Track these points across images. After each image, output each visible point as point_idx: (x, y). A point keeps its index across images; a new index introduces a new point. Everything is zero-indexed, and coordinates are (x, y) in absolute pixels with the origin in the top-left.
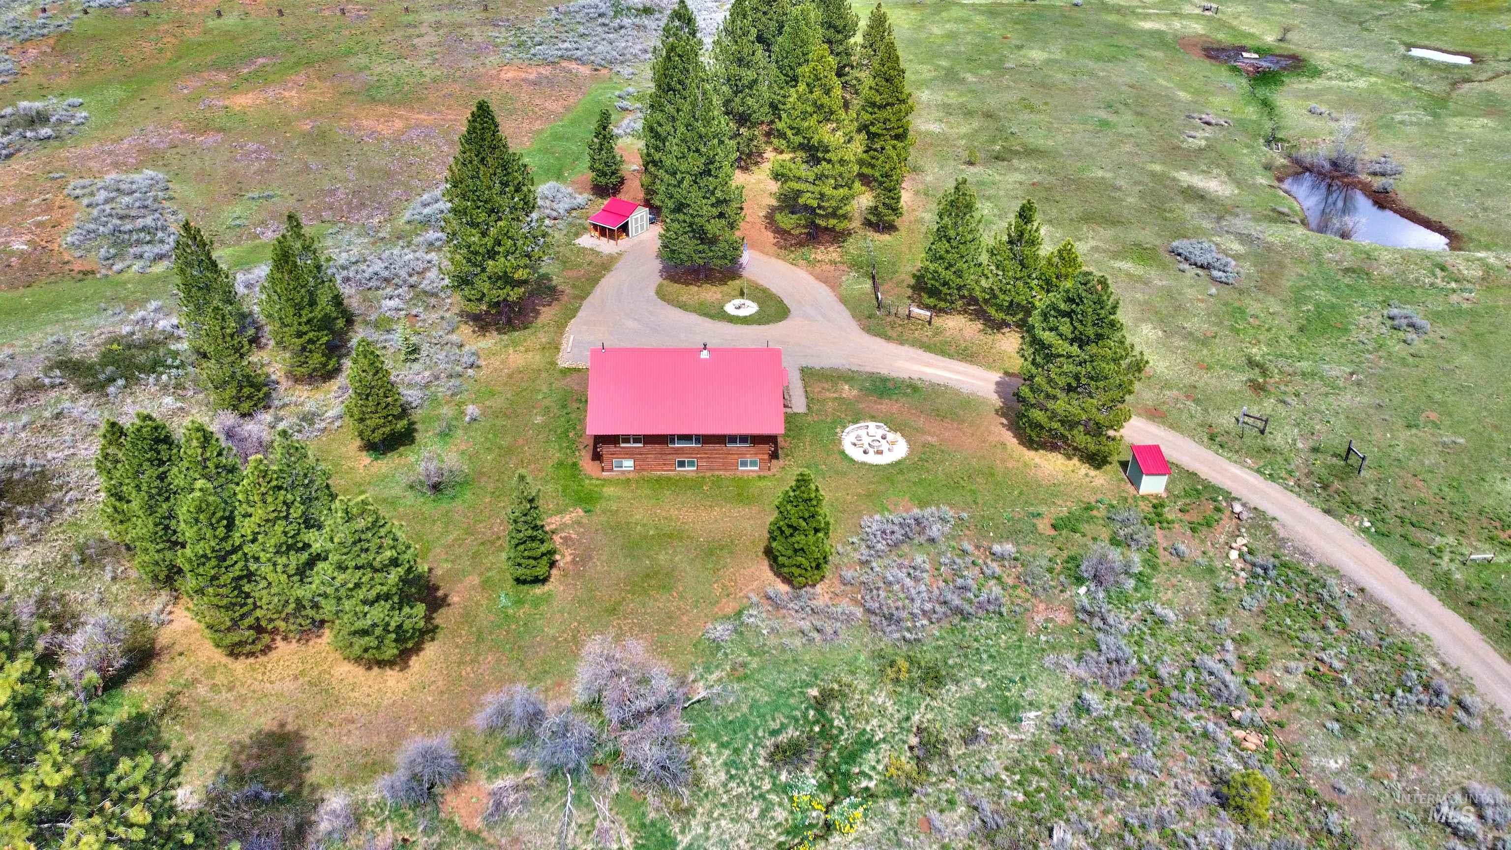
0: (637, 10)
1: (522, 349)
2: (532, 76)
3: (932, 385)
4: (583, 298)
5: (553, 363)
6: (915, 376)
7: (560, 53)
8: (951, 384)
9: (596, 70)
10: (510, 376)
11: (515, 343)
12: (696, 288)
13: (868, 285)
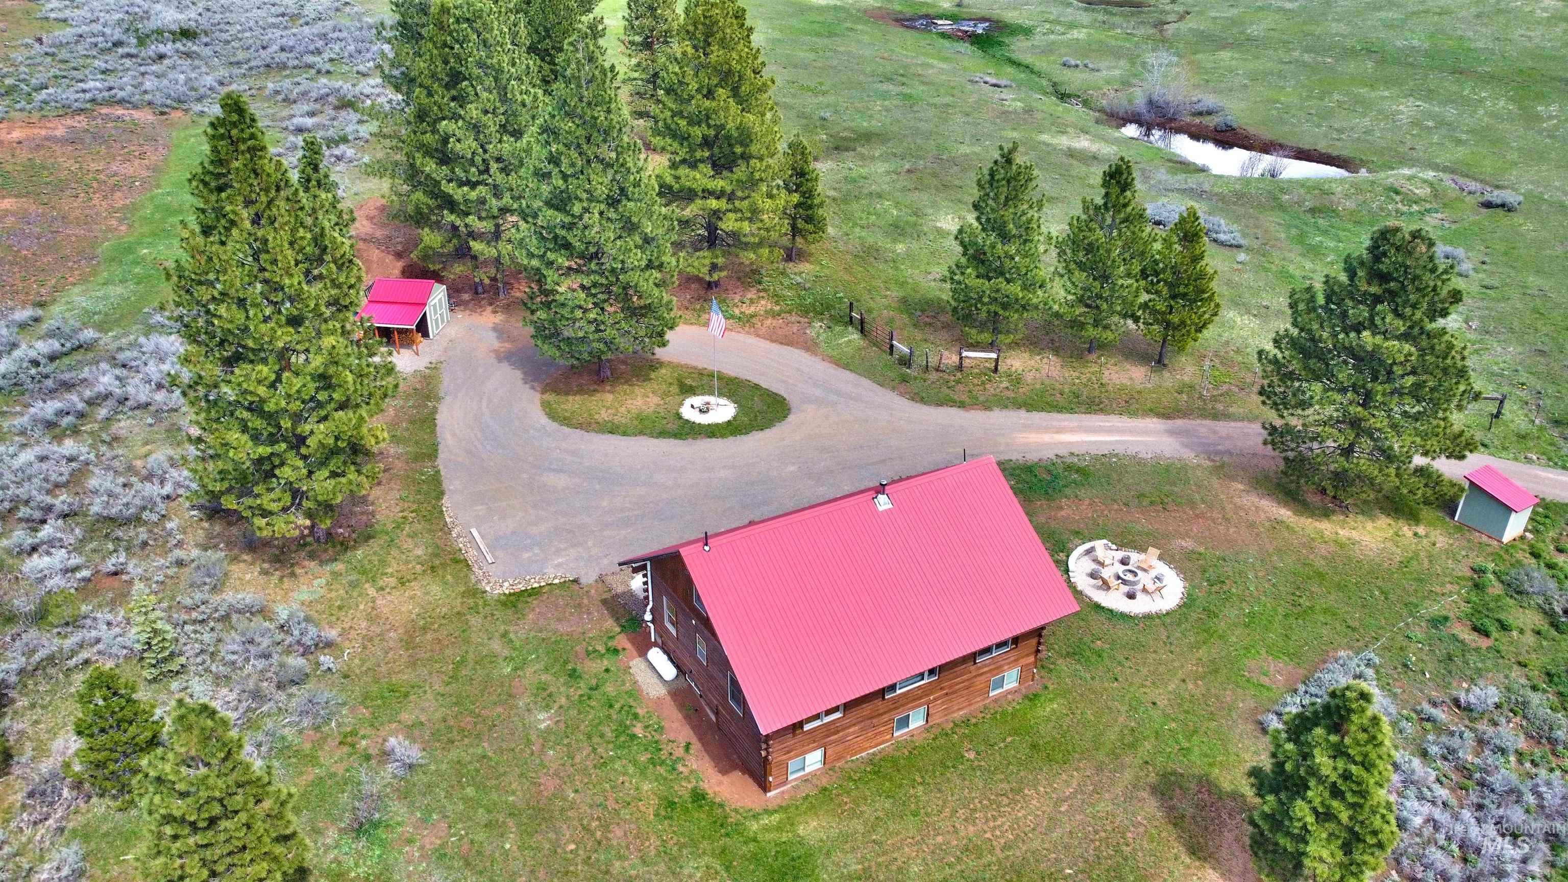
0: (173, 33)
1: (392, 581)
2: (60, 132)
3: (1096, 458)
4: (432, 455)
5: (475, 592)
6: (1063, 452)
7: (88, 96)
8: (1120, 450)
9: (162, 113)
10: (409, 643)
11: (368, 574)
12: (610, 397)
13: (854, 336)
